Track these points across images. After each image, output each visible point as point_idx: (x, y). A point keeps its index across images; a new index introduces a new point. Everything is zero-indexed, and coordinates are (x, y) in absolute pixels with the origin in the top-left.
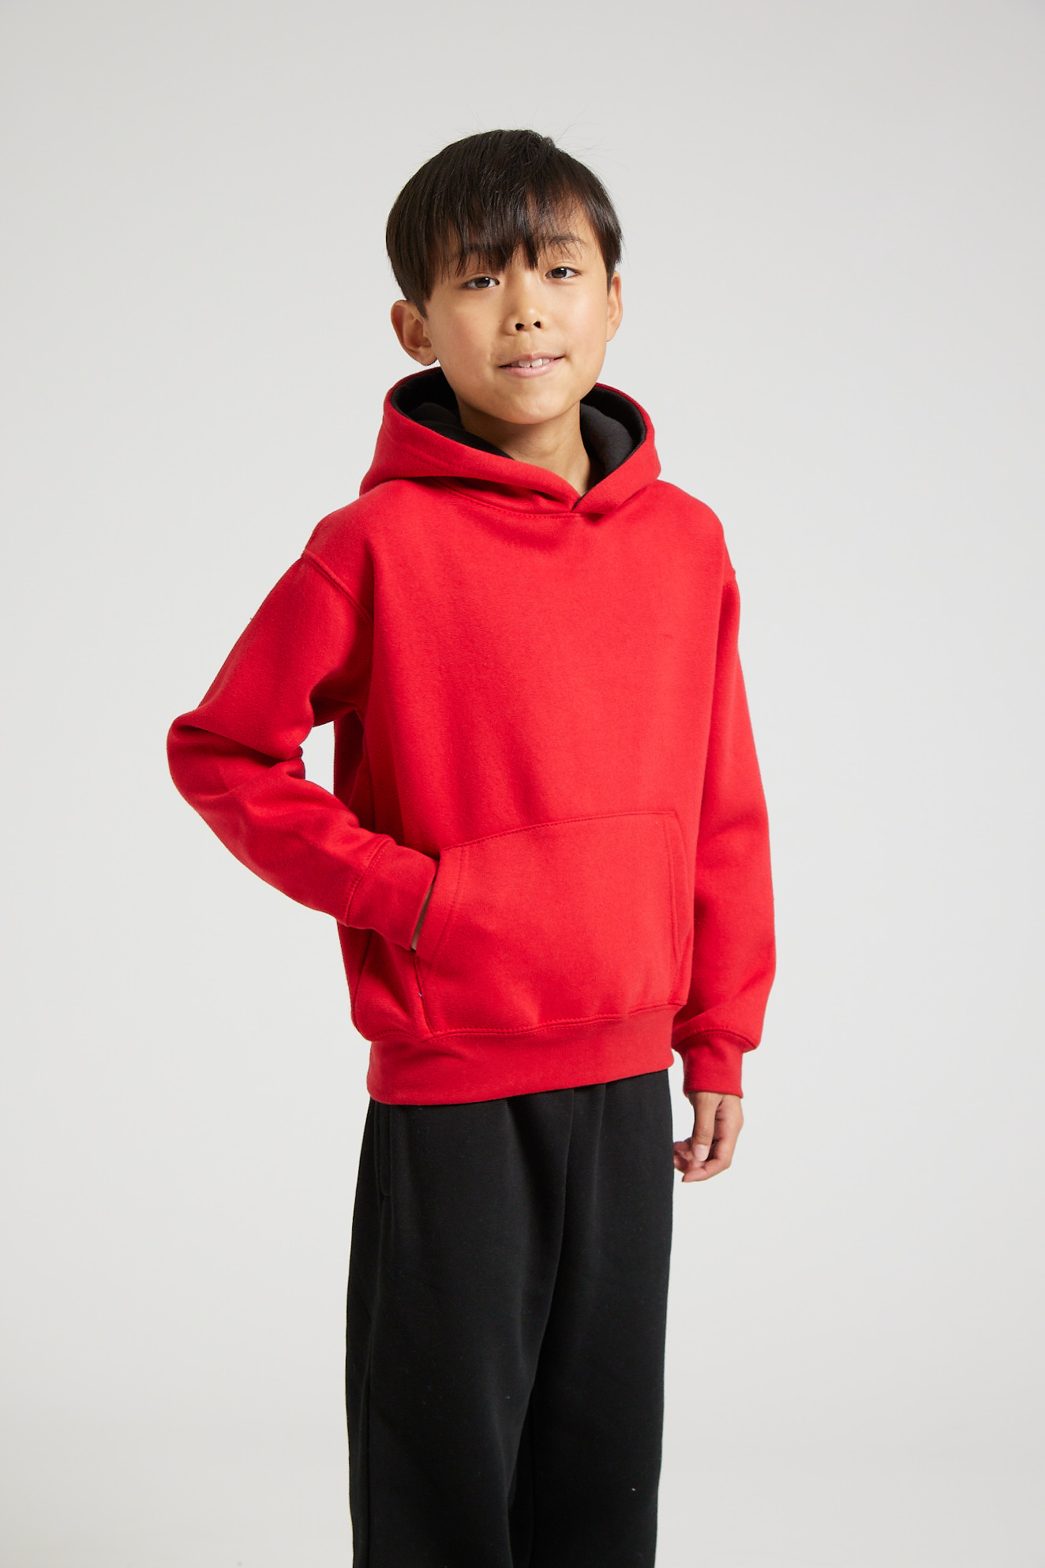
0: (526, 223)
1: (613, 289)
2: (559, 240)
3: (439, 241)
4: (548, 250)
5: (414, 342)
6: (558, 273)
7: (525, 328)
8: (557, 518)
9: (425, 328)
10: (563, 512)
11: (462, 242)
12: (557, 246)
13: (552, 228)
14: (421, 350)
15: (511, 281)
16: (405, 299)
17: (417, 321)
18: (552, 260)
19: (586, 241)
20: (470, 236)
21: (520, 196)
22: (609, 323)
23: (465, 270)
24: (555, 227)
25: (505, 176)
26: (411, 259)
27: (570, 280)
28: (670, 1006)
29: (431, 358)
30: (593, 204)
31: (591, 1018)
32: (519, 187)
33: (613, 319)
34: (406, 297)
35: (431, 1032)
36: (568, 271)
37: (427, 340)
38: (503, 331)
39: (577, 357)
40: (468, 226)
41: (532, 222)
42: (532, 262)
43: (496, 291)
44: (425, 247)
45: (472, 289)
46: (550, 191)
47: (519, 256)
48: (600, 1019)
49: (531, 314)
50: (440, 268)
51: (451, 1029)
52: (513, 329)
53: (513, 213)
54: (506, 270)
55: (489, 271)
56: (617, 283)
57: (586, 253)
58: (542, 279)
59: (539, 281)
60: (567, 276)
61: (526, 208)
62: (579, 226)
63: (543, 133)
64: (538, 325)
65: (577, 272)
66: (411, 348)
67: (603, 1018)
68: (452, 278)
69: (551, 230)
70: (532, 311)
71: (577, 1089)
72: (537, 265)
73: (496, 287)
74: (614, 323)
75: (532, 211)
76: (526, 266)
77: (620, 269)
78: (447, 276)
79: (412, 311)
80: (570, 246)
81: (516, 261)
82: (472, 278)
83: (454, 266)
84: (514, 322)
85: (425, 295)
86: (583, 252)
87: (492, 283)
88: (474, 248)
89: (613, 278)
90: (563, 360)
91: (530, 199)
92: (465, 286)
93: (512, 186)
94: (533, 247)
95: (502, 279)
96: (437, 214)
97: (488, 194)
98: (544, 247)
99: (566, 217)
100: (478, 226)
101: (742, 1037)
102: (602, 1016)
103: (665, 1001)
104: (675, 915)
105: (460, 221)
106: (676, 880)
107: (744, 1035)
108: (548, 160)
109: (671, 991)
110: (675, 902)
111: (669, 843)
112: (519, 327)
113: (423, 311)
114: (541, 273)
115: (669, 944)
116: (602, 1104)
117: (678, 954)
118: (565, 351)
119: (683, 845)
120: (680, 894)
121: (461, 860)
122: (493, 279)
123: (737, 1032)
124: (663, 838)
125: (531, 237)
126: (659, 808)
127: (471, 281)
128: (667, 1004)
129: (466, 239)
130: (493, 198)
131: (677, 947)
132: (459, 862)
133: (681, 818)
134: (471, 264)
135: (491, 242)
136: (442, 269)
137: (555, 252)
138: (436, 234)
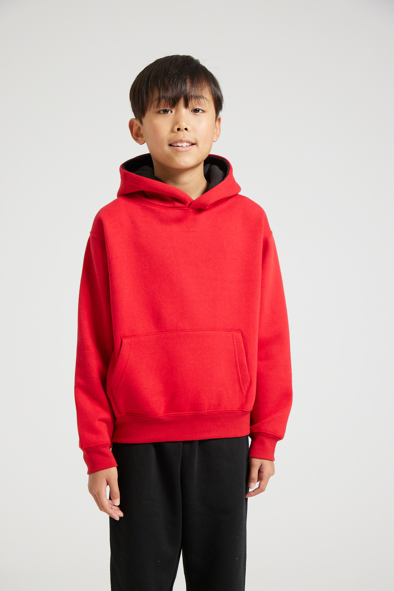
0: (186, 90)
1: (217, 122)
2: (197, 97)
4: (193, 101)
5: (137, 135)
6: (196, 111)
7: (181, 130)
8: (182, 210)
9: (142, 130)
10: (184, 207)
11: (160, 94)
12: (197, 99)
13: (196, 93)
14: (139, 138)
15: (177, 111)
16: (135, 118)
17: (139, 127)
18: (194, 105)
19: (208, 99)
20: (163, 92)
21: (184, 79)
22: (215, 135)
23: (160, 105)
24: (197, 92)
25: (179, 71)
26: (139, 101)
27: (200, 114)
29: (143, 141)
30: (213, 86)
32: (184, 76)
33: (217, 134)
34: (136, 117)
35: (120, 414)
36: (200, 110)
37: (142, 134)
38: (172, 131)
40: (163, 89)
41: (188, 90)
42: (186, 105)
43: (171, 116)
44: (145, 97)
45: (161, 113)
46: (196, 78)
47: (182, 103)
49: (184, 125)
52: (176, 130)
53: (181, 86)
54: (176, 107)
55: (169, 107)
56: (219, 120)
57: (208, 104)
58: (190, 112)
59: (188, 113)
60: (199, 112)
61: (186, 84)
62: (207, 93)
63: (195, 57)
64: (186, 129)
65: (203, 111)
66: (136, 137)
68: (154, 109)
69: (195, 93)
70: (184, 124)
73: (171, 114)
74: (217, 135)
75: (188, 85)
76: (184, 107)
77: (221, 114)
78: (152, 108)
79: (137, 122)
80: (202, 100)
81: (180, 104)
82: (162, 109)
83: (156, 103)
84: (176, 127)
85: (142, 116)
86: (207, 103)
87: (170, 112)
88: (164, 97)
89: (218, 117)
90: (195, 145)
91: (188, 81)
92: (159, 112)
93: (181, 75)
94: (187, 99)
95: (174, 111)
96: (150, 83)
97: (172, 77)
98: (192, 100)
99: (202, 90)
100: (167, 90)
101: (273, 435)
102: (192, 412)
103: (235, 409)
104: (240, 374)
105: (159, 86)
106: (239, 359)
107: (274, 434)
108: (196, 67)
109: (240, 405)
110: (239, 368)
111: (235, 343)
112: (179, 129)
113: (141, 122)
114: (189, 110)
115: (237, 386)
116: (197, 448)
117: (243, 390)
118: (196, 142)
119: (243, 345)
120: (242, 365)
121: (130, 344)
122: (170, 110)
123: (270, 433)
124: (232, 341)
125: (187, 95)
126: (231, 329)
127: (161, 110)
128: (238, 410)
129: (161, 94)
130: (173, 79)
131: (242, 387)
132: (130, 345)
133: (244, 334)
134: (162, 104)
135: (171, 96)
136: (151, 105)
137: (196, 103)
138: (149, 91)
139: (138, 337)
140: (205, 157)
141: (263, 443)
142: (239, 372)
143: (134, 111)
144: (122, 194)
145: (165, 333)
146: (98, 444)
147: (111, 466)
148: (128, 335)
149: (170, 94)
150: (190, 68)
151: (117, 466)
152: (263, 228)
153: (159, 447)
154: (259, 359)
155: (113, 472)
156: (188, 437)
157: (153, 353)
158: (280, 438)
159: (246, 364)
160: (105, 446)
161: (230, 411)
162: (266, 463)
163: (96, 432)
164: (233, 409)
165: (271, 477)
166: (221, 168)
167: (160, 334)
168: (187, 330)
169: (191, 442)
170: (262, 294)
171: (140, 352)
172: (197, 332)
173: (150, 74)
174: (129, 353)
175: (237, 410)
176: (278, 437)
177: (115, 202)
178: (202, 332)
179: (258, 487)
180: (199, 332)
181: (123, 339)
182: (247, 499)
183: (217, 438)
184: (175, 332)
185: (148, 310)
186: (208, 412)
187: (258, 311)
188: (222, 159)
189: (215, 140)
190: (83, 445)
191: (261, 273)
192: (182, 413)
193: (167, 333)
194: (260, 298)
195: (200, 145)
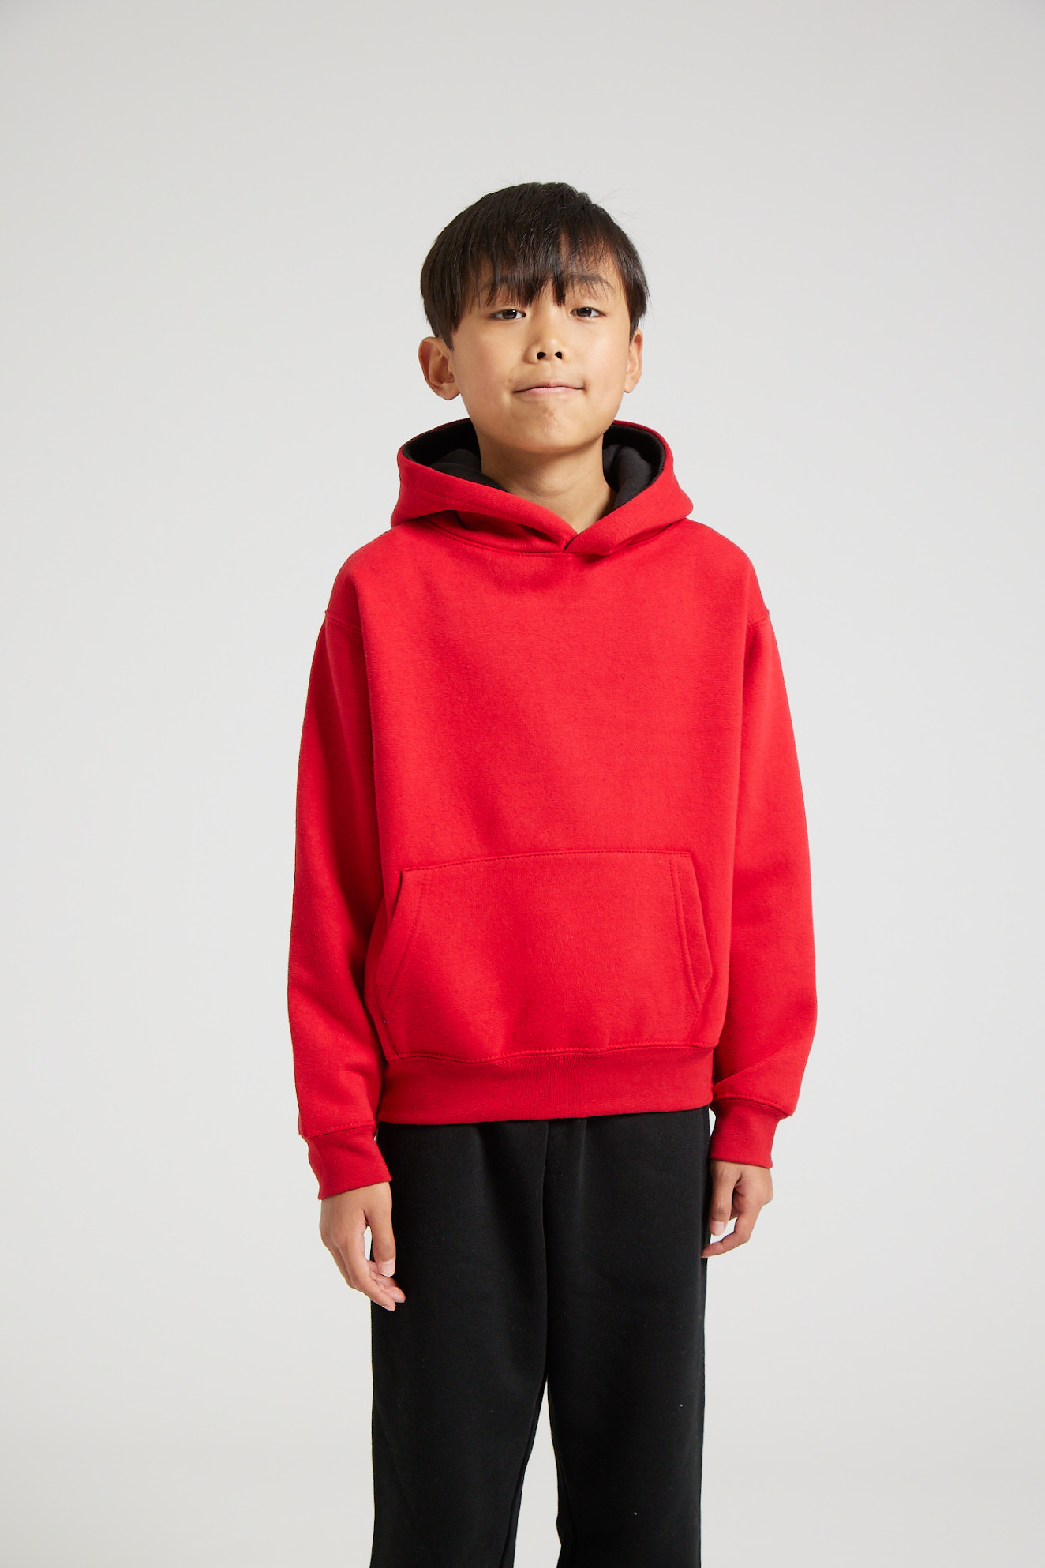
0: (557, 260)
1: (634, 344)
2: (587, 280)
3: (472, 276)
4: (577, 288)
5: (439, 378)
6: (583, 312)
7: (546, 357)
9: (450, 364)
10: (555, 551)
11: (495, 273)
12: (585, 284)
13: (582, 266)
14: (444, 385)
15: (537, 313)
16: (434, 336)
17: (444, 357)
18: (578, 296)
19: (612, 285)
20: (502, 269)
21: (553, 236)
22: (629, 376)
23: (495, 300)
24: (585, 267)
25: (541, 216)
26: (443, 292)
27: (593, 319)
29: (454, 392)
30: (623, 256)
32: (553, 227)
33: (633, 374)
34: (435, 333)
35: (397, 1054)
36: (593, 313)
37: (452, 375)
38: (526, 359)
39: (595, 389)
40: (502, 261)
41: (563, 262)
42: (560, 299)
43: (521, 324)
44: (458, 281)
45: (499, 319)
46: (583, 234)
47: (548, 292)
49: (553, 345)
50: (470, 301)
52: (535, 357)
53: (545, 252)
54: (534, 303)
55: (518, 304)
56: (639, 338)
57: (611, 298)
58: (568, 315)
59: (564, 314)
60: (592, 315)
61: (558, 248)
62: (608, 270)
63: (579, 188)
64: (559, 355)
65: (601, 314)
66: (435, 384)
68: (482, 308)
69: (580, 269)
70: (554, 342)
72: (564, 302)
73: (522, 320)
74: (633, 376)
75: (564, 250)
76: (554, 301)
78: (476, 305)
79: (439, 346)
80: (598, 287)
81: (544, 295)
82: (500, 308)
83: (484, 296)
84: (536, 351)
85: (453, 328)
86: (609, 295)
87: (519, 315)
90: (583, 393)
91: (563, 239)
92: (492, 317)
93: (546, 225)
94: (562, 284)
95: (529, 312)
96: (472, 247)
97: (523, 231)
98: (573, 285)
99: (597, 261)
100: (512, 262)
101: (769, 1105)
102: (571, 1049)
103: (676, 1042)
104: (688, 956)
105: (494, 254)
106: (687, 921)
107: (771, 1103)
108: (583, 208)
109: (690, 1033)
110: (686, 943)
111: (677, 883)
112: (541, 356)
113: (450, 344)
114: (567, 310)
115: (682, 984)
116: (583, 1136)
117: (697, 996)
118: (585, 384)
119: (696, 886)
120: (693, 934)
121: (423, 884)
122: (520, 312)
123: (762, 1101)
124: (669, 877)
125: (561, 274)
126: (667, 848)
127: (499, 312)
128: (682, 1045)
129: (499, 273)
130: (528, 235)
131: (694, 988)
132: (420, 886)
133: (700, 859)
134: (501, 294)
135: (522, 278)
136: (473, 300)
137: (583, 291)
138: (469, 266)
139: (441, 867)
140: (605, 426)
141: (745, 1126)
142: (687, 952)
143: (431, 318)
144: (402, 517)
145: (508, 858)
146: (344, 1125)
147: (378, 1180)
148: (416, 862)
149: (520, 274)
150: (567, 209)
151: (390, 1179)
152: (747, 604)
153: (491, 1132)
154: (736, 920)
155: (381, 1195)
156: (563, 1111)
157: (478, 906)
158: (786, 1112)
159: (703, 932)
160: (361, 1131)
161: (665, 1045)
162: (752, 1172)
163: (341, 1097)
164: (672, 1042)
165: (764, 1207)
166: (644, 456)
167: (495, 859)
168: (559, 850)
169: (569, 1122)
170: (743, 765)
171: (446, 904)
172: (584, 855)
173: (470, 226)
174: (419, 907)
175: (681, 1043)
176: (780, 1110)
177: (385, 538)
178: (597, 854)
179: (733, 1230)
180: (589, 854)
181: (404, 872)
182: (705, 1261)
183: (632, 1112)
184: (530, 856)
185: (466, 801)
186: (611, 1050)
187: (735, 803)
188: (648, 433)
189: (627, 388)
190: (308, 1127)
191: (740, 711)
192: (548, 1051)
193: (513, 858)
194: (737, 772)
195: (594, 391)
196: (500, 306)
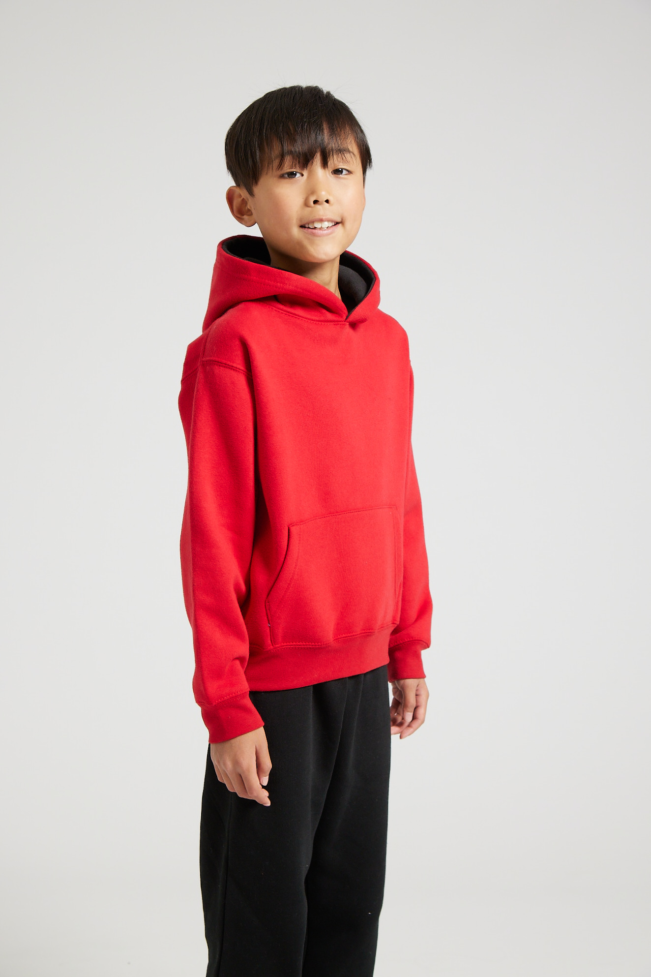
0: (323, 139)
2: (341, 151)
3: (267, 150)
4: (335, 157)
5: (241, 212)
6: (337, 172)
7: (319, 203)
8: (336, 325)
9: (250, 204)
10: (340, 321)
11: (282, 147)
12: (340, 154)
14: (246, 217)
15: (310, 174)
16: (236, 185)
17: (244, 199)
18: (336, 162)
19: (354, 152)
20: (287, 144)
21: (319, 124)
23: (284, 166)
24: (340, 144)
25: (310, 111)
27: (346, 176)
28: (392, 625)
29: (252, 222)
31: (358, 633)
32: (319, 118)
35: (273, 645)
36: (344, 172)
37: (249, 211)
38: (305, 205)
39: (348, 224)
40: (287, 140)
41: (326, 140)
42: (325, 164)
43: (301, 180)
44: (258, 151)
45: (287, 178)
46: (336, 122)
47: (317, 160)
48: (363, 633)
49: (322, 195)
50: (266, 167)
51: (284, 643)
52: (312, 203)
53: (315, 134)
54: (308, 168)
55: (298, 168)
57: (354, 160)
59: (328, 174)
60: (343, 174)
61: (323, 129)
62: (352, 145)
64: (327, 201)
65: (349, 172)
66: (238, 216)
67: (365, 633)
68: (274, 171)
69: (337, 145)
70: (323, 193)
71: (350, 678)
72: (327, 166)
73: (301, 178)
75: (326, 132)
76: (321, 166)
78: (271, 169)
79: (240, 192)
80: (348, 155)
81: (315, 162)
82: (286, 171)
83: (276, 163)
84: (312, 199)
85: (254, 182)
87: (298, 175)
88: (291, 153)
90: (340, 225)
91: (325, 126)
92: (282, 176)
93: (314, 117)
94: (326, 155)
95: (305, 173)
96: (266, 130)
97: (300, 121)
98: (333, 155)
99: (346, 138)
100: (293, 141)
105: (282, 136)
110: (396, 561)
112: (316, 202)
113: (250, 192)
114: (329, 171)
118: (342, 219)
121: (299, 534)
122: (300, 173)
125: (325, 148)
127: (285, 173)
129: (285, 148)
130: (303, 124)
132: (299, 536)
134: (287, 163)
135: (301, 150)
136: (268, 166)
137: (339, 159)
138: (265, 144)
139: (305, 523)
146: (235, 693)
148: (295, 520)
149: (300, 147)
151: (264, 725)
169: (357, 677)
174: (299, 549)
181: (290, 527)
196: (287, 169)
